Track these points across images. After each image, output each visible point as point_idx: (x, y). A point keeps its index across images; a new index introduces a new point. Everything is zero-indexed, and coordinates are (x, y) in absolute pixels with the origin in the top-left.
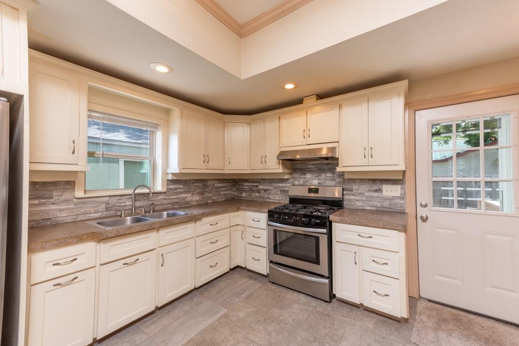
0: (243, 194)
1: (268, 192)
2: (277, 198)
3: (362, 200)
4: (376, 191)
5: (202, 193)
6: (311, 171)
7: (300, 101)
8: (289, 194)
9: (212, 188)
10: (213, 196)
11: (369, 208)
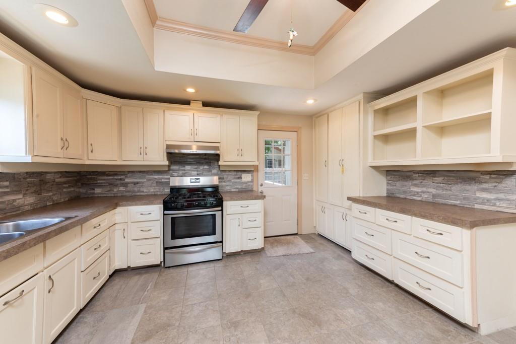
0: (96, 189)
1: (139, 185)
2: (152, 191)
3: (230, 185)
4: (238, 178)
5: (38, 193)
6: (190, 164)
7: (187, 103)
8: (171, 185)
9: (52, 185)
10: (52, 195)
11: (234, 190)
